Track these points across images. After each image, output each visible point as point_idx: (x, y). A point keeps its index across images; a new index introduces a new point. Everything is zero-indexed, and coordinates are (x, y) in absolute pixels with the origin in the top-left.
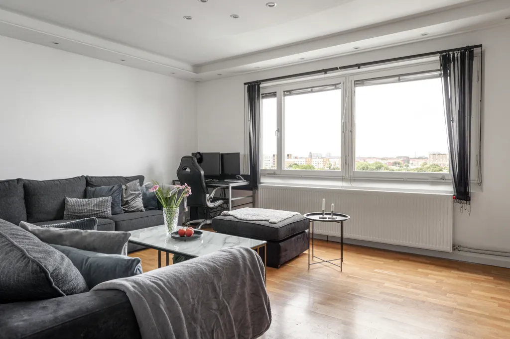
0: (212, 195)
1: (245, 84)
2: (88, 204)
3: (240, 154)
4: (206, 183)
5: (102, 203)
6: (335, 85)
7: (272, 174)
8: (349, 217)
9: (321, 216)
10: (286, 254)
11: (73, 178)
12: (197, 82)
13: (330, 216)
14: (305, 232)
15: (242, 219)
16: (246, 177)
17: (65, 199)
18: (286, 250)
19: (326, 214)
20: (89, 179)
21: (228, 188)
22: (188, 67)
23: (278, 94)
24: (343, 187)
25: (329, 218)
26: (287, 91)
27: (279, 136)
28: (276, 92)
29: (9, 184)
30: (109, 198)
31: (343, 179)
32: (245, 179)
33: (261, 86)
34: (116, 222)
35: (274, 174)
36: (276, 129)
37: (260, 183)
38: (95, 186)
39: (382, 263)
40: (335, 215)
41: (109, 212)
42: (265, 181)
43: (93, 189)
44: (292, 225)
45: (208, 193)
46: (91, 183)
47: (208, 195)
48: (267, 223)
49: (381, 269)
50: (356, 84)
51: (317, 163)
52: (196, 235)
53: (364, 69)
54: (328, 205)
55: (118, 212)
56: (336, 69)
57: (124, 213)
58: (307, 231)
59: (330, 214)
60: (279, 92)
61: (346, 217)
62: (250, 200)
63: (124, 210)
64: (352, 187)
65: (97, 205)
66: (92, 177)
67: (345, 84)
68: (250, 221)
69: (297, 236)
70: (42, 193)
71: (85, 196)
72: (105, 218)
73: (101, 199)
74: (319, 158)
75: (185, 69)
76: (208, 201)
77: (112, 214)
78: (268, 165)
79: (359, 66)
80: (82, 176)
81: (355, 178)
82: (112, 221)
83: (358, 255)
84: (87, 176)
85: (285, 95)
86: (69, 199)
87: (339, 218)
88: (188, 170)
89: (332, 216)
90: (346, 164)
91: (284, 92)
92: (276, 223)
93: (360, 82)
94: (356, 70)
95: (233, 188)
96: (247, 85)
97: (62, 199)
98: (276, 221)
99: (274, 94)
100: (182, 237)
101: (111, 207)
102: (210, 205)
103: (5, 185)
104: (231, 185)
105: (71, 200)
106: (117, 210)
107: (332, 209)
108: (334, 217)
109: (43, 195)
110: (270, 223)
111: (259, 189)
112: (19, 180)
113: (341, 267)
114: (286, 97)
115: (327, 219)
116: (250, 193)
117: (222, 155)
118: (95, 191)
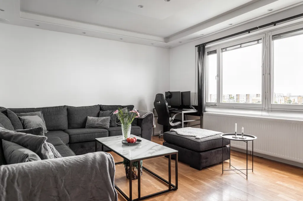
0: (173, 118)
1: (196, 46)
2: (98, 120)
3: (191, 92)
4: (169, 111)
5: (104, 120)
6: (258, 40)
7: (214, 106)
8: (256, 138)
9: (234, 136)
10: (207, 161)
11: (93, 106)
12: (170, 48)
13: (241, 137)
14: (226, 147)
15: (180, 134)
16: (196, 107)
17: (87, 117)
18: (207, 158)
19: (238, 135)
20: (101, 107)
21: (181, 114)
22: (162, 39)
23: (217, 51)
24: (262, 115)
25: (239, 138)
26: (224, 49)
27: (218, 79)
28: (216, 50)
29: (59, 108)
30: (109, 118)
31: (262, 110)
32: (195, 109)
33: (206, 47)
34: (109, 132)
35: (215, 105)
36: (216, 75)
37: (205, 111)
38: (104, 110)
39: (287, 177)
40: (245, 135)
41: (108, 125)
42: (209, 110)
43: (102, 112)
44: (212, 141)
45: (171, 117)
46: (103, 109)
47: (170, 118)
48: (194, 138)
49: (283, 182)
50: (274, 38)
51: (279, 100)
52: (136, 142)
53: (278, 26)
54: (239, 128)
55: (114, 126)
56: (256, 28)
57: (117, 126)
58: (228, 146)
59: (240, 135)
60: (219, 49)
61: (254, 137)
62: (199, 122)
63: (117, 125)
64: (269, 116)
65: (103, 121)
66: (103, 106)
67: (265, 39)
68: (184, 136)
69: (217, 150)
70: (76, 113)
71: (98, 116)
72: (105, 128)
73: (104, 118)
74: (281, 97)
75: (160, 41)
76: (170, 122)
77: (110, 127)
78: (243, 101)
79: (274, 23)
80: (98, 105)
81: (272, 109)
82: (107, 130)
83: (269, 168)
84: (101, 105)
85: (222, 51)
86: (89, 117)
87: (248, 138)
88: (159, 102)
89: (242, 136)
90: (266, 99)
91: (222, 49)
92: (200, 139)
93: (276, 36)
94: (272, 27)
95: (185, 114)
96: (197, 47)
97: (86, 117)
98: (200, 137)
99: (215, 52)
100: (129, 143)
101: (110, 122)
102: (172, 124)
103: (58, 109)
104: (183, 112)
105: (90, 118)
106: (113, 124)
107: (243, 132)
108: (244, 137)
109: (76, 114)
110: (196, 138)
111: (204, 115)
112: (65, 106)
113: (247, 176)
114: (223, 53)
115: (238, 139)
116: (199, 118)
117: (182, 93)
118: (103, 113)
